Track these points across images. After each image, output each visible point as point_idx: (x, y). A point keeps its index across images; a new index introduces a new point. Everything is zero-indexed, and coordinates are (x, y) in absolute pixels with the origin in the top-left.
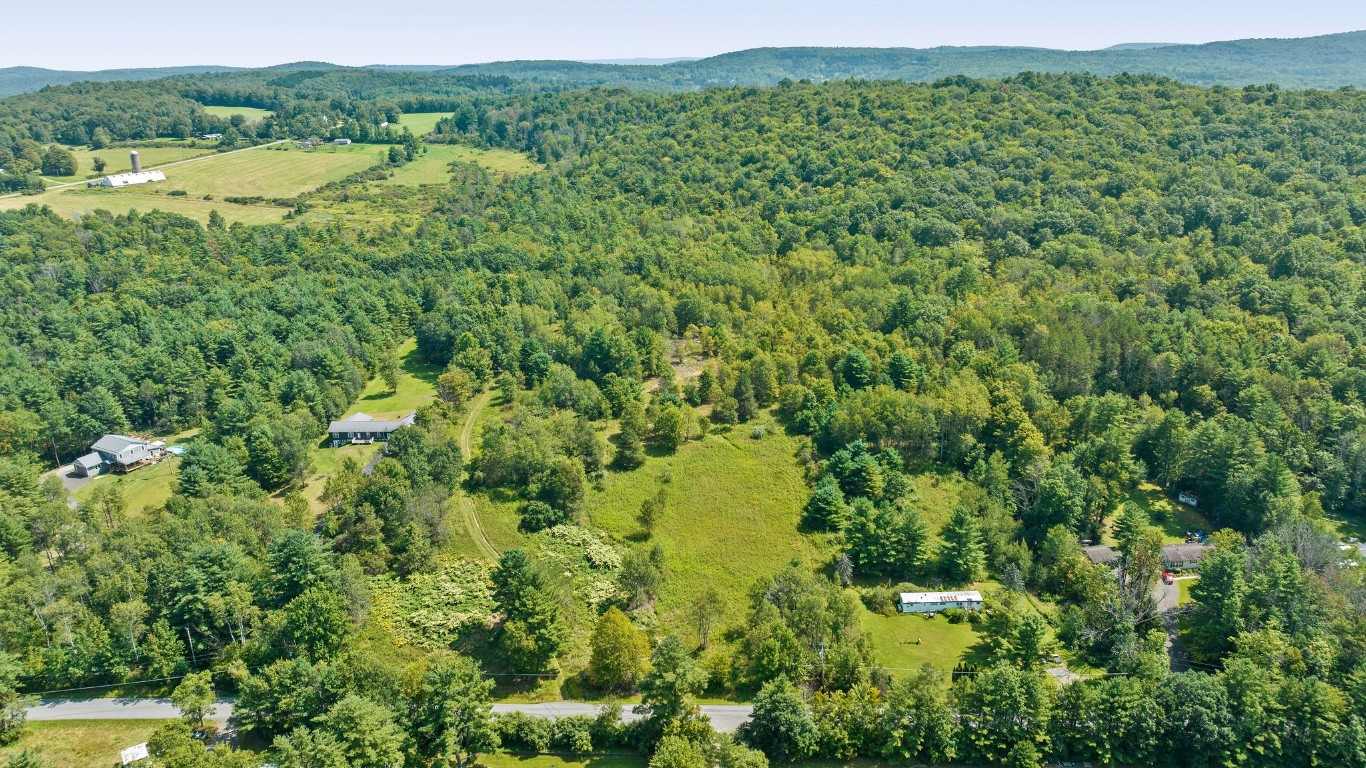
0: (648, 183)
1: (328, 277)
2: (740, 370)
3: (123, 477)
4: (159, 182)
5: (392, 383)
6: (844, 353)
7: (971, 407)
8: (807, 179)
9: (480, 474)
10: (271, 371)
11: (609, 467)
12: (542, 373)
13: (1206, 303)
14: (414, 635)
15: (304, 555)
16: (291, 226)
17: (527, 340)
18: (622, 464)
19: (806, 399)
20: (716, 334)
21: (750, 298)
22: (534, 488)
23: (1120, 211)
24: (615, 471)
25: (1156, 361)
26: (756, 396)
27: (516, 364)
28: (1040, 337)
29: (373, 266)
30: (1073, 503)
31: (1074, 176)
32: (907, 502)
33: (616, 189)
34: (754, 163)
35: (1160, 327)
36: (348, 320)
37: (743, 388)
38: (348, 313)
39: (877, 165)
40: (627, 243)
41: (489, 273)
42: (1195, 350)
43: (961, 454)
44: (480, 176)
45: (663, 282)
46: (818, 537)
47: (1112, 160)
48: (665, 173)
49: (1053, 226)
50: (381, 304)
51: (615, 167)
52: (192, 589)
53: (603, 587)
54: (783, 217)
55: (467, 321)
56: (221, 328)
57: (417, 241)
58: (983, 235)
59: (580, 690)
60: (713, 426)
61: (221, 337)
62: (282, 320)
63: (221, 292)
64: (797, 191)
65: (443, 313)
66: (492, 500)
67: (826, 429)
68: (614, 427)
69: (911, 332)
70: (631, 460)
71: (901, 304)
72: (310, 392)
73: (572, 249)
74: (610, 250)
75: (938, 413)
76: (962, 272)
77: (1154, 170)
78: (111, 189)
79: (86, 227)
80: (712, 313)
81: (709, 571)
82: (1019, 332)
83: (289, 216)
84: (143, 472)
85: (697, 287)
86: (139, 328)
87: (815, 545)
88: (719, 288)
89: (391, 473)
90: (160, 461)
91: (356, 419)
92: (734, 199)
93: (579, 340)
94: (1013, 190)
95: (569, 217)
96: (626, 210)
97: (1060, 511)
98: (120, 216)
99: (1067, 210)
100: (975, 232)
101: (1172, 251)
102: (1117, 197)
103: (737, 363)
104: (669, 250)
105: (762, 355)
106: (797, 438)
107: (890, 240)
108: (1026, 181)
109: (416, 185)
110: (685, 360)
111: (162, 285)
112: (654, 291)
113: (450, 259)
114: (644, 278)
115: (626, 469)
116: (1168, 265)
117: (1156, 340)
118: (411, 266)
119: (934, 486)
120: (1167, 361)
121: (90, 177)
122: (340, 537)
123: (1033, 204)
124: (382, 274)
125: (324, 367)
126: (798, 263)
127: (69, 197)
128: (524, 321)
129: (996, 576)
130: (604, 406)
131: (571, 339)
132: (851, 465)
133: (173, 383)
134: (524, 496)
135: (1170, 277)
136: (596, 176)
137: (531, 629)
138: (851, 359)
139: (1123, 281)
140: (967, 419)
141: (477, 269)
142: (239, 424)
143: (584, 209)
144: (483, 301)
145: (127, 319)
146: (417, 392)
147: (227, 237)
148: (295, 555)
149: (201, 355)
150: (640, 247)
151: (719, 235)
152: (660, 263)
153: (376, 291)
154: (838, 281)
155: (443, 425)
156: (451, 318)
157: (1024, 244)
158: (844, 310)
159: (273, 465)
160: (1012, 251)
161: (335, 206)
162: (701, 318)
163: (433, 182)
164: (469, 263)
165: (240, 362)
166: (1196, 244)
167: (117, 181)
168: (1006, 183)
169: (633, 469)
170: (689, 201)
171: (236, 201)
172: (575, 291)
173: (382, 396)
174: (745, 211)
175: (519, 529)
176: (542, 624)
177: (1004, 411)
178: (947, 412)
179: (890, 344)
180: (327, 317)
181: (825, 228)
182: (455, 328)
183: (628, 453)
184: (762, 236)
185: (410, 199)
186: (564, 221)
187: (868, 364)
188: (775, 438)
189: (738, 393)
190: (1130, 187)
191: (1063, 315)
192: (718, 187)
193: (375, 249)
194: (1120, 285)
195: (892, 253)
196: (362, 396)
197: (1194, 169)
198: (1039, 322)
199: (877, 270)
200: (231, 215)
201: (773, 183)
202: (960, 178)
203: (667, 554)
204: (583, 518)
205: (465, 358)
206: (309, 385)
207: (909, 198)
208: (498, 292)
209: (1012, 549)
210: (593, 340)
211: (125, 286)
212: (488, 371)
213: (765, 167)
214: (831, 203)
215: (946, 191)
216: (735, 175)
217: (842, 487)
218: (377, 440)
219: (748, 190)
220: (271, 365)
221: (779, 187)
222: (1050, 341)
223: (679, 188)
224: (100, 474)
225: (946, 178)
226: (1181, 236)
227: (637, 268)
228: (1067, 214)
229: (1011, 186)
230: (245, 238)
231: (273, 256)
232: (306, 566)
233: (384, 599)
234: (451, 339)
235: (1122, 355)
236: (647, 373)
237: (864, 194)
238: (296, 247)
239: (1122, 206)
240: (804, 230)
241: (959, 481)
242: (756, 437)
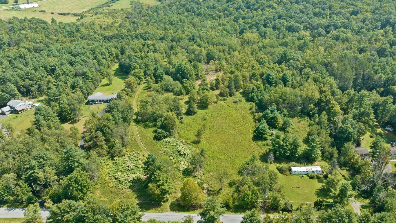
0: (195, 9)
1: (89, 42)
2: (230, 78)
3: (18, 115)
4: (36, 7)
5: (110, 80)
6: (266, 72)
7: (313, 94)
8: (248, 8)
9: (140, 118)
10: (68, 77)
11: (185, 114)
12: (161, 78)
13: (392, 55)
14: (116, 182)
15: (73, 157)
16: (79, 23)
17: (156, 66)
18: (189, 113)
19: (253, 89)
20: (220, 64)
21: (231, 50)
22: (159, 124)
23: (357, 20)
24: (187, 115)
25: (376, 77)
26: (235, 88)
27: (152, 75)
28: (334, 67)
29: (104, 38)
30: (354, 134)
31: (340, 8)
32: (290, 129)
33: (185, 11)
34: (230, 2)
35: (377, 64)
36: (95, 58)
37: (231, 85)
38: (95, 55)
39: (272, 3)
40: (189, 30)
41: (143, 41)
42: (390, 73)
43: (308, 110)
44: (140, 6)
45: (201, 44)
46: (260, 143)
47: (354, 2)
48: (201, 5)
49: (334, 25)
50: (106, 52)
51: (184, 3)
52: (33, 168)
53: (184, 164)
54: (241, 21)
55: (135, 59)
56: (52, 61)
57: (119, 29)
58: (309, 28)
59: (176, 207)
60: (220, 98)
61: (52, 64)
62: (73, 58)
63: (52, 47)
64: (245, 12)
65: (127, 56)
66: (144, 127)
67: (261, 101)
68: (186, 98)
69: (288, 64)
70: (193, 112)
71: (284, 54)
72: (81, 85)
73: (170, 33)
74: (183, 32)
75: (301, 96)
76: (304, 42)
77: (369, 5)
78: (20, 9)
79: (10, 23)
80: (218, 56)
81: (222, 157)
82: (326, 65)
83: (79, 19)
84: (25, 113)
85: (213, 46)
86: (25, 60)
87: (259, 146)
88: (221, 47)
89: (108, 119)
90: (31, 109)
91: (97, 95)
92: (224, 15)
93: (174, 66)
94: (320, 13)
95: (169, 20)
96: (188, 18)
97: (349, 137)
98: (21, 19)
99: (338, 20)
100: (307, 27)
101: (377, 35)
102: (356, 15)
103: (228, 75)
104: (203, 32)
105: (237, 73)
106: (250, 103)
107: (278, 30)
108: (324, 10)
109: (120, 9)
110: (210, 73)
111: (34, 44)
112: (198, 48)
113: (130, 36)
114: (195, 43)
115: (191, 115)
116: (376, 40)
117: (376, 69)
118: (117, 38)
119: (299, 122)
120: (380, 77)
121: (13, 5)
122: (90, 143)
123: (327, 18)
124: (107, 41)
125: (86, 76)
126: (247, 38)
127: (6, 12)
128: (155, 59)
129: (325, 159)
130: (183, 92)
131: (171, 66)
132: (270, 115)
133: (35, 81)
134: (155, 126)
135: (378, 45)
136: (178, 6)
137: (158, 186)
138: (269, 75)
139: (361, 46)
140: (312, 99)
141: (139, 39)
142: (56, 97)
143: (174, 18)
144: (141, 51)
145: (20, 57)
146: (119, 84)
147: (56, 27)
148: (70, 157)
149: (45, 71)
150: (194, 31)
151: (219, 27)
152: (200, 37)
153: (105, 47)
154: (260, 44)
155: (127, 97)
156: (130, 58)
157: (324, 32)
158: (264, 56)
159: (68, 113)
160: (320, 35)
161: (93, 16)
162: (215, 58)
163: (125, 8)
164: (136, 37)
165: (58, 73)
166: (386, 33)
167: (22, 7)
168: (317, 10)
169: (193, 115)
170: (209, 15)
171: (61, 14)
172: (172, 48)
173: (107, 85)
174: (228, 19)
175: (154, 139)
176: (163, 184)
177: (325, 96)
178: (304, 96)
179: (281, 69)
180: (88, 57)
181: (255, 25)
182: (131, 61)
183: (191, 109)
184: (234, 28)
185: (118, 14)
186: (168, 22)
187: (275, 77)
188: (242, 103)
189: (229, 87)
190: (361, 12)
191: (341, 59)
192: (218, 10)
193: (105, 32)
194: (360, 48)
195: (279, 34)
196: (100, 85)
197: (385, 5)
198: (334, 62)
199: (274, 41)
200: (59, 19)
201: (237, 9)
202: (301, 8)
203: (206, 150)
204: (176, 135)
205: (134, 73)
206: (81, 82)
207: (284, 15)
208: (146, 49)
209: (330, 150)
210: (179, 66)
211: (21, 44)
212: (142, 77)
213: (234, 4)
214: (257, 16)
215: (296, 13)
216: (224, 6)
217: (268, 125)
218: (105, 102)
219: (229, 12)
220: (68, 75)
221: (239, 10)
222: (338, 69)
223: (206, 11)
224: (10, 113)
225: (296, 8)
226: (379, 30)
227: (192, 39)
228: (339, 22)
229: (319, 11)
230: (62, 27)
231: (71, 35)
232: (74, 161)
233: (105, 167)
234: (130, 65)
235: (363, 74)
236: (197, 78)
237: (268, 13)
238: (79, 31)
239: (358, 18)
240: (248, 26)
241: (307, 121)
242: (235, 102)
